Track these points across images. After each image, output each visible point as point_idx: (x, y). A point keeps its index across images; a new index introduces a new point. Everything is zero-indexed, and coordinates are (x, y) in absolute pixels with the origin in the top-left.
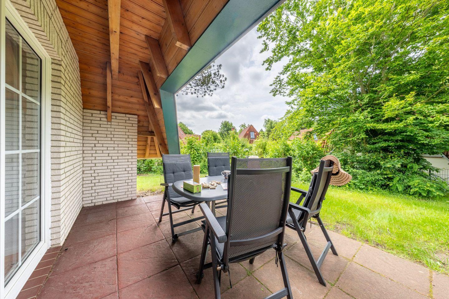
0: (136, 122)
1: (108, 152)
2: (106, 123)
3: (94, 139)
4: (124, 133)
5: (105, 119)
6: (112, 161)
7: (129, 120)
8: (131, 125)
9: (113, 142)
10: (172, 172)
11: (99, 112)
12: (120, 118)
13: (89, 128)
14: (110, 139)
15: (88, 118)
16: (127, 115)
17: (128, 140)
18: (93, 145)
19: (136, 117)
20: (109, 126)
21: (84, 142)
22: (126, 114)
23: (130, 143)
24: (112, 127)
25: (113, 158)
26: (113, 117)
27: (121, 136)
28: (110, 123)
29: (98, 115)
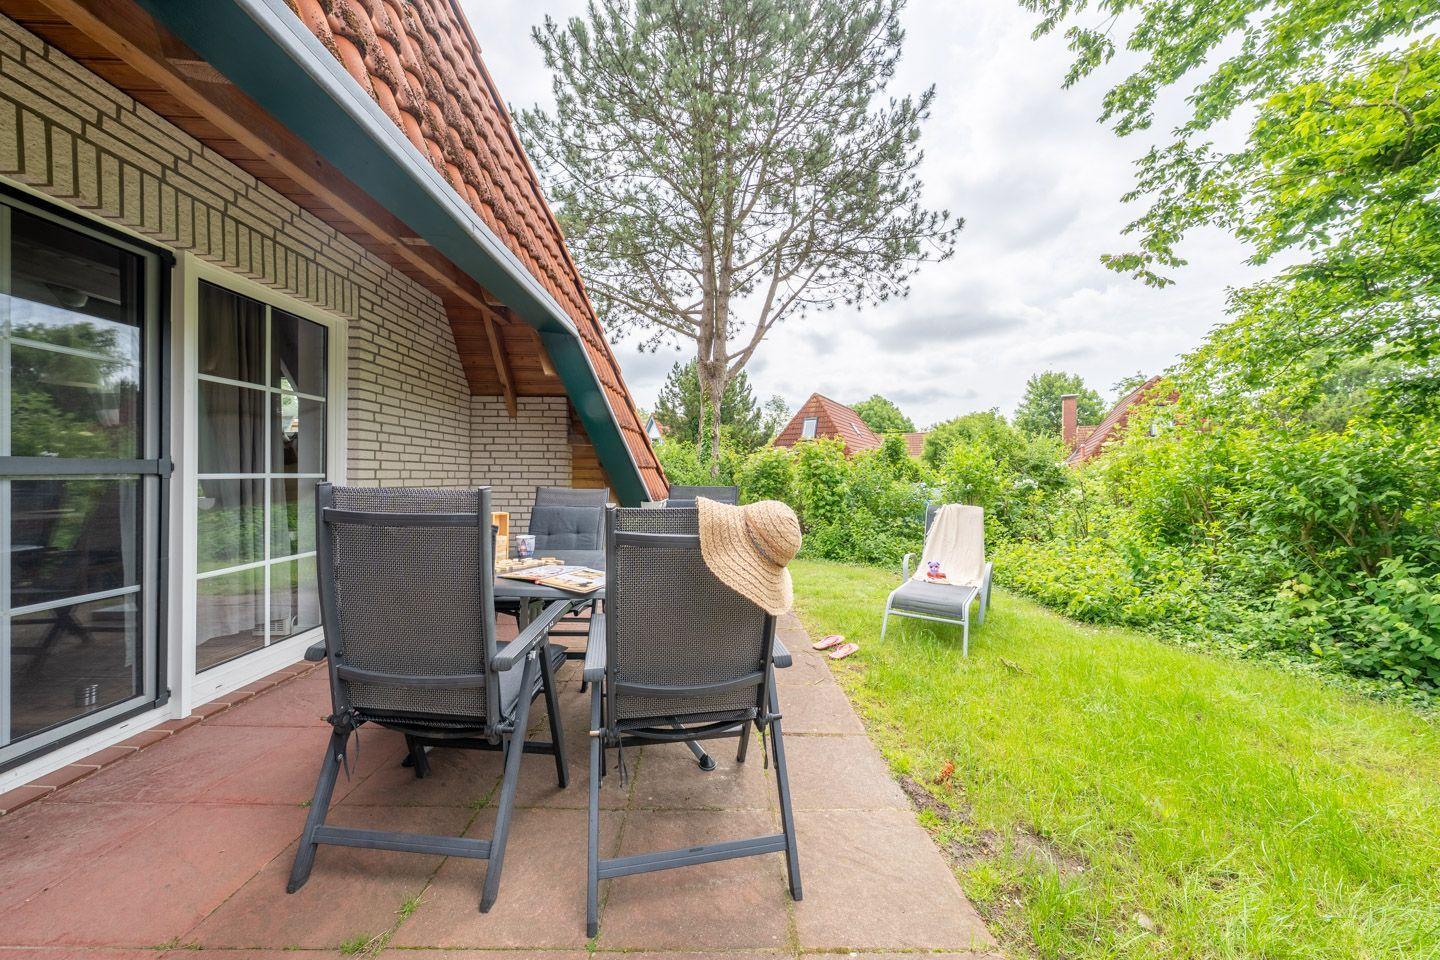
0: (565, 414)
1: (510, 482)
2: (506, 420)
3: (487, 455)
4: (540, 441)
5: (506, 413)
6: (518, 502)
7: (550, 409)
8: (553, 421)
9: (518, 462)
10: (546, 530)
11: (494, 399)
12: (532, 407)
13: (480, 434)
14: (513, 455)
15: (478, 413)
16: (547, 399)
17: (547, 455)
18: (486, 468)
19: (564, 400)
20: (513, 427)
21: (474, 461)
22: (542, 396)
23: (551, 462)
24: (519, 427)
25: (521, 496)
26: (521, 407)
27: (533, 448)
28: (513, 420)
29: (497, 405)
